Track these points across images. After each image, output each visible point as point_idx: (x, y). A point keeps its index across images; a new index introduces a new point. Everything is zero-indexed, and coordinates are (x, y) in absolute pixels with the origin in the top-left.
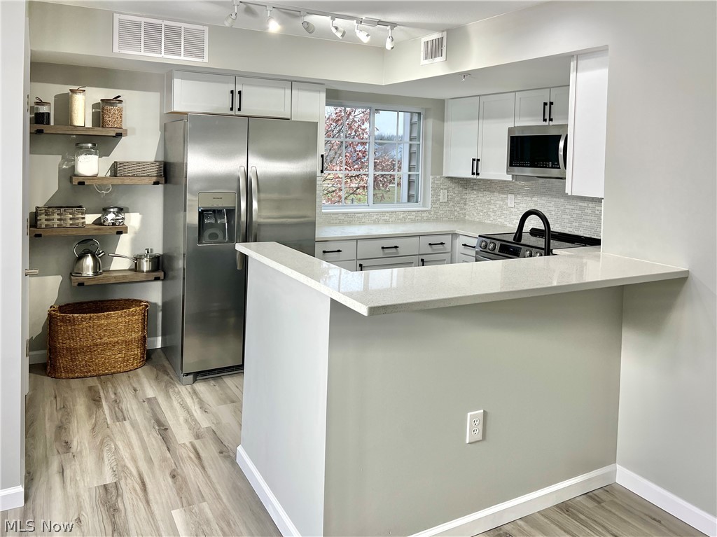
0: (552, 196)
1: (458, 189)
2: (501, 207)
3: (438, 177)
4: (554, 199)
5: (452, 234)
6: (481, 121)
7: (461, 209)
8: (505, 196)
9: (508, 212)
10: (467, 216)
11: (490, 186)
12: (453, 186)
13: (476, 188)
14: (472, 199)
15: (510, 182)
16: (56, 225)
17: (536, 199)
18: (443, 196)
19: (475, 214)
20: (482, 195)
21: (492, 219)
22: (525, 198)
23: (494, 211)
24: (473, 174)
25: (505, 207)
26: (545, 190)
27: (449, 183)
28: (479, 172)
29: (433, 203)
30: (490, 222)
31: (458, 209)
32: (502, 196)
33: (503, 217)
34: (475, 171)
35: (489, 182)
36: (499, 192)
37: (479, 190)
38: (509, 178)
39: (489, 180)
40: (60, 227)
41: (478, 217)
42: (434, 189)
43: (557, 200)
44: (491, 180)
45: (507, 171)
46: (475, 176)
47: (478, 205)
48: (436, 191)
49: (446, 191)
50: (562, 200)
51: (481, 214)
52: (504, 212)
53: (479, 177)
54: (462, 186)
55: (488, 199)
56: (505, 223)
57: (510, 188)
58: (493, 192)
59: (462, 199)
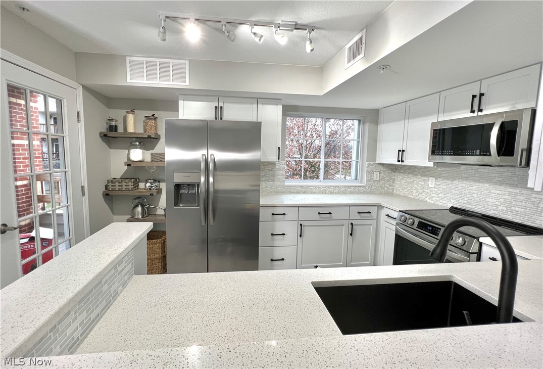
0: (475, 181)
1: (387, 172)
2: (422, 186)
3: (372, 163)
4: (477, 184)
5: (378, 206)
6: (407, 121)
7: (390, 186)
8: (427, 179)
9: (429, 191)
10: (395, 191)
11: (413, 170)
12: (384, 170)
13: (403, 172)
14: (399, 179)
15: (431, 168)
16: (117, 188)
17: (457, 182)
18: (376, 176)
19: (401, 190)
20: (407, 177)
21: (414, 195)
22: (445, 181)
23: (416, 189)
24: (399, 161)
25: (426, 186)
26: (466, 176)
27: (381, 168)
28: (404, 159)
29: (367, 181)
30: (412, 197)
31: (388, 186)
32: (424, 178)
33: (424, 194)
34: (400, 159)
35: (413, 168)
36: (421, 175)
37: (405, 173)
38: (431, 164)
39: (413, 166)
40: (119, 190)
41: (404, 192)
42: (368, 171)
43: (481, 184)
44: (415, 166)
45: (429, 159)
46: (400, 163)
47: (403, 183)
48: (370, 172)
49: (378, 173)
50: (487, 185)
51: (406, 190)
52: (425, 190)
53: (403, 164)
54: (391, 169)
55: (412, 180)
56: (426, 199)
57: (432, 172)
58: (417, 175)
59: (391, 179)
